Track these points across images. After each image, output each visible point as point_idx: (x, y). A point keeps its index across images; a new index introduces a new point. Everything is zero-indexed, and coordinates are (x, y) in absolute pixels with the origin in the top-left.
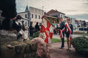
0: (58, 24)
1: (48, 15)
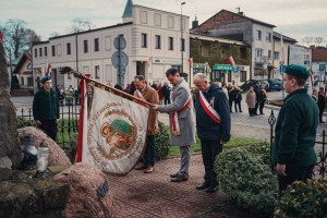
0: (247, 68)
1: (206, 33)
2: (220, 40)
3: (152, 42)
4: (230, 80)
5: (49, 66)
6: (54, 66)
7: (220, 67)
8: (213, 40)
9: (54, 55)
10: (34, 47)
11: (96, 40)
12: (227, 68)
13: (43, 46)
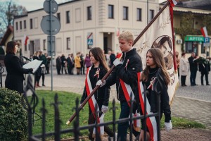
2: (193, 11)
3: (119, 12)
4: (203, 52)
5: (27, 38)
6: (31, 38)
7: (192, 38)
8: (186, 10)
9: (31, 27)
10: (16, 21)
11: (68, 12)
12: (200, 39)
13: (22, 19)
